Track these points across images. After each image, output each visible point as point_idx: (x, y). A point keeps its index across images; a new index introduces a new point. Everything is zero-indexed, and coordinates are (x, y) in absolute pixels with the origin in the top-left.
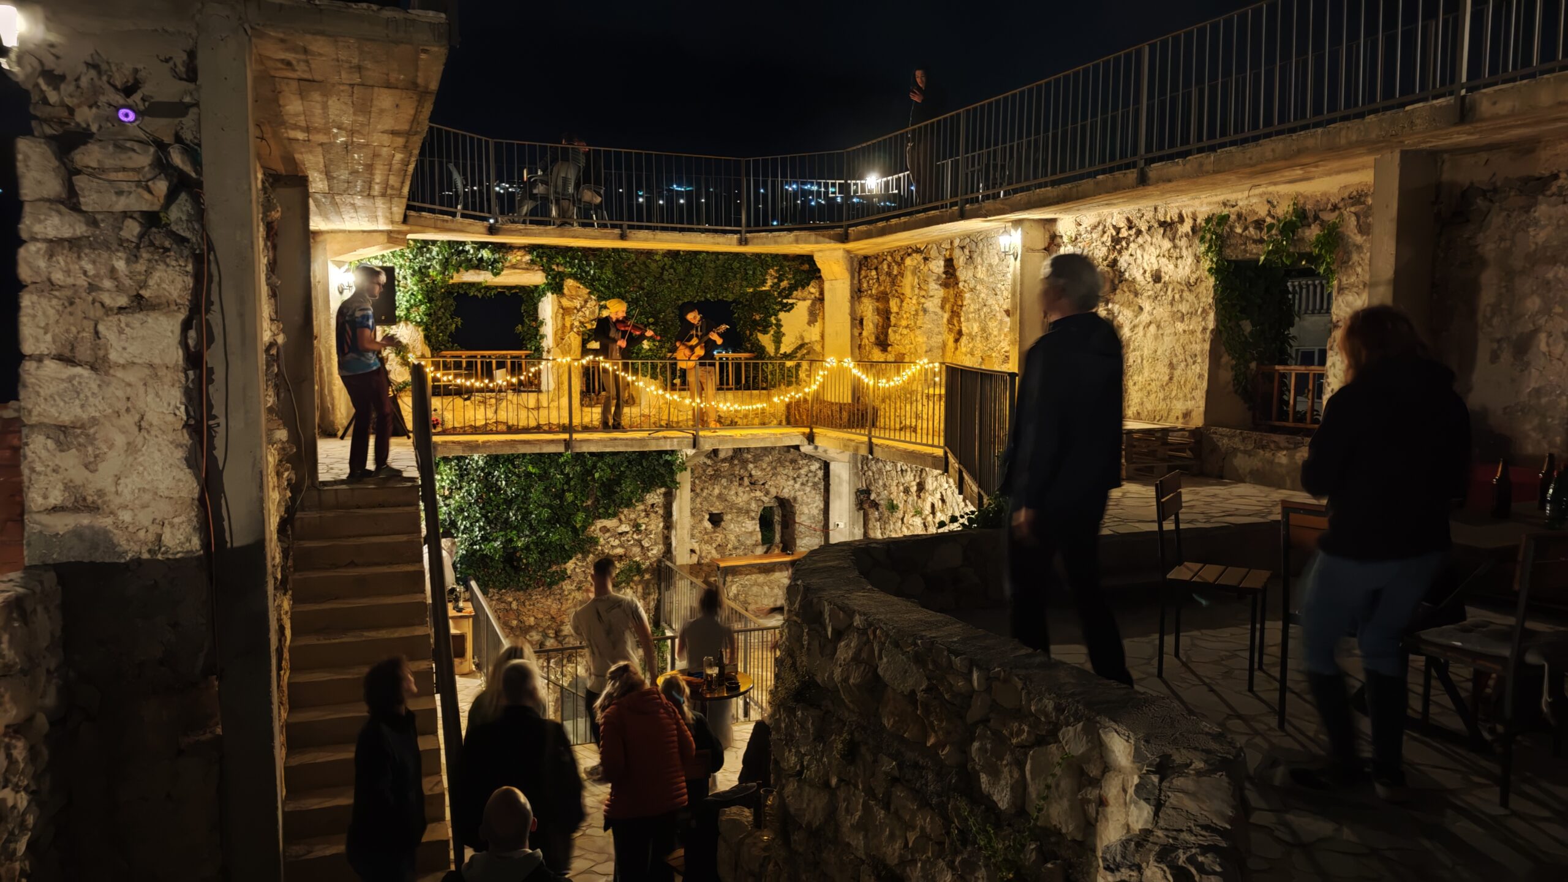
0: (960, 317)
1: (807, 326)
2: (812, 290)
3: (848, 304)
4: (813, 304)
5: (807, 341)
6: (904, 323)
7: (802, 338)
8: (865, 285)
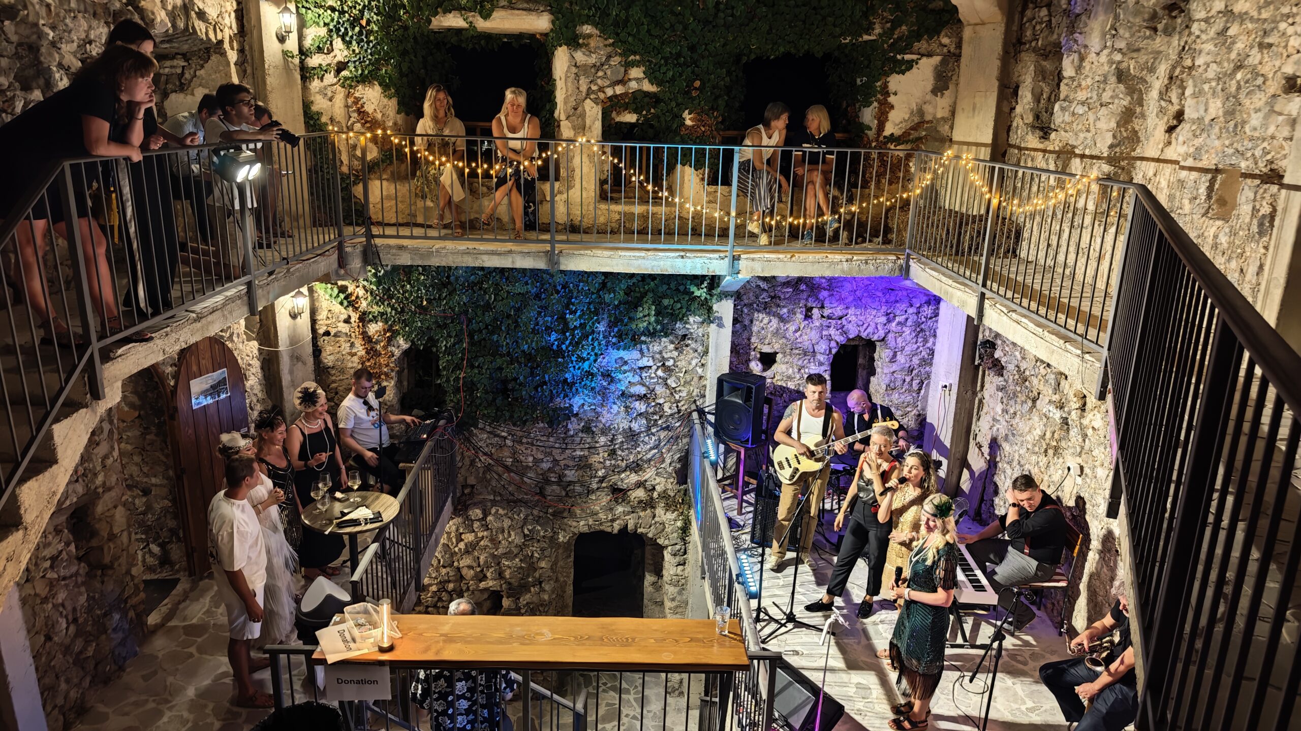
0: (1184, 89)
1: (929, 97)
2: (945, 41)
3: (998, 63)
4: (944, 62)
5: (928, 117)
6: (1081, 95)
7: (921, 112)
8: (1029, 33)
